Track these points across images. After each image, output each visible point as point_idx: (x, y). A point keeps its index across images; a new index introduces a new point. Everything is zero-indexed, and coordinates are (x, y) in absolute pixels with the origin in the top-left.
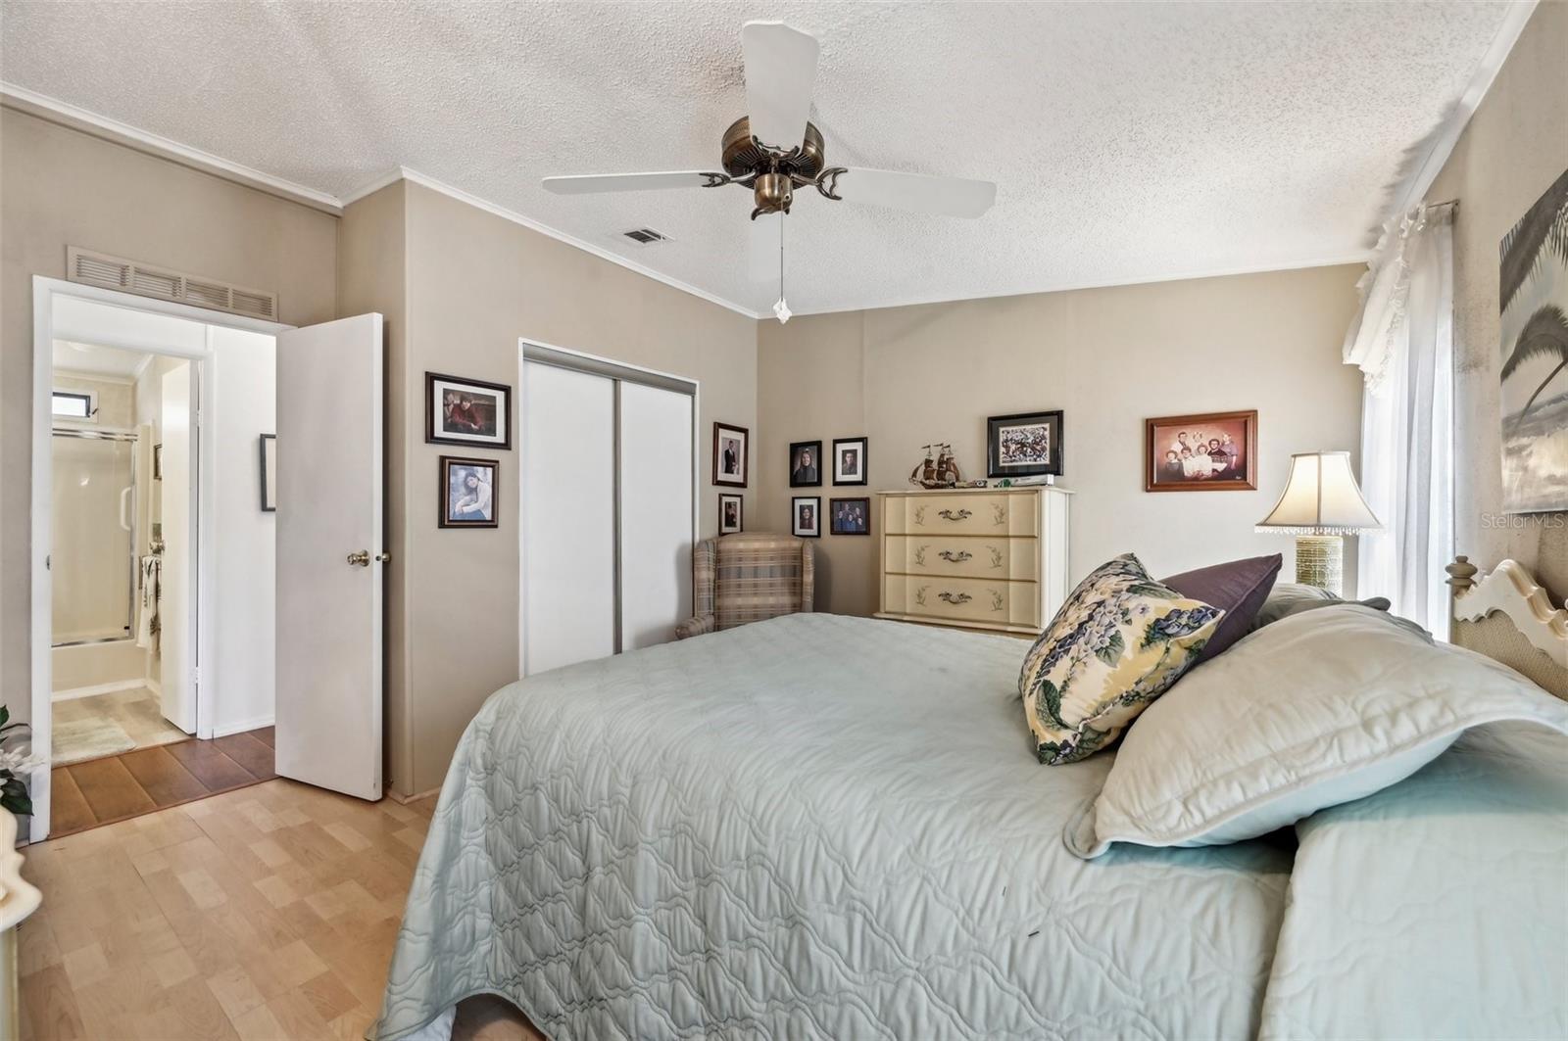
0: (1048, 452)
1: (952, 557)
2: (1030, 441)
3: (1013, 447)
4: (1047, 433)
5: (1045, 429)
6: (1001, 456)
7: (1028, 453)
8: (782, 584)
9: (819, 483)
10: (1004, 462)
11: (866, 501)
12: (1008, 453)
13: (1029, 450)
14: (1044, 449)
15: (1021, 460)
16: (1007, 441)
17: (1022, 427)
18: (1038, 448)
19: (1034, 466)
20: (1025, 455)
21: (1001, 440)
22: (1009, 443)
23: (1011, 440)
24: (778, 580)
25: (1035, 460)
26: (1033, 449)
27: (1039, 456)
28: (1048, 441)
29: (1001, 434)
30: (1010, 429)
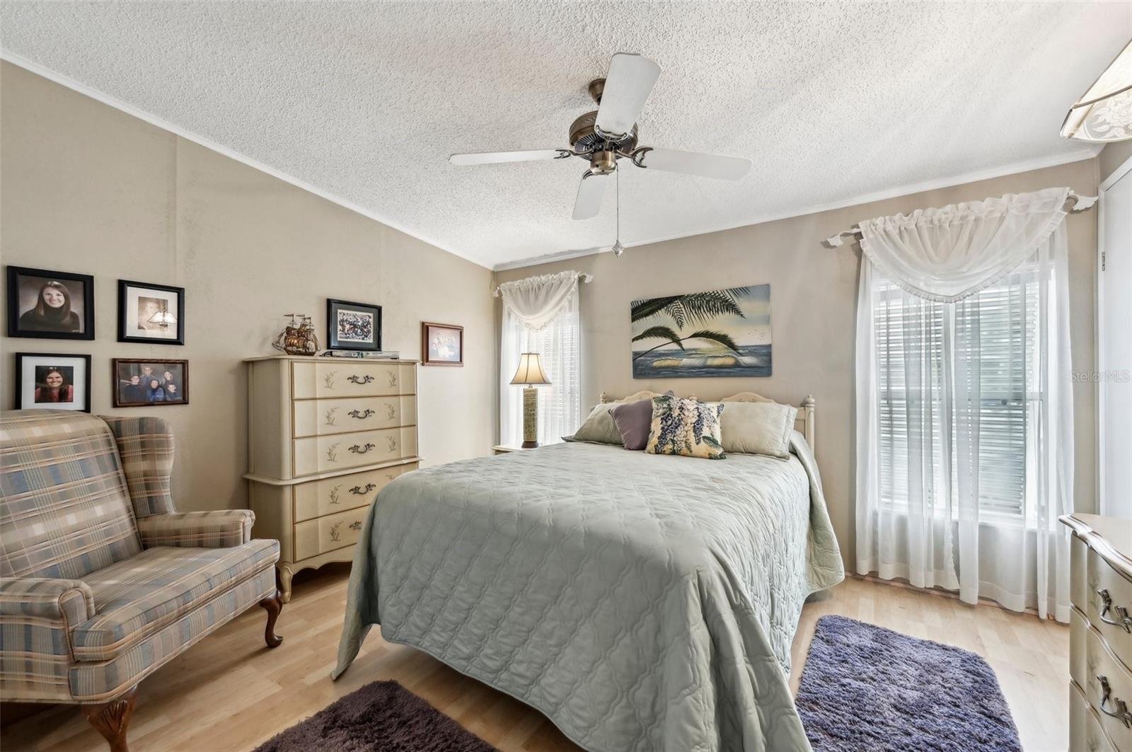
0: (372, 334)
1: (360, 415)
2: (360, 324)
3: (348, 327)
4: (371, 320)
5: (370, 317)
6: (339, 332)
7: (359, 333)
8: (107, 484)
9: (89, 334)
10: (340, 337)
11: (184, 364)
12: (344, 330)
13: (359, 331)
14: (369, 331)
15: (353, 338)
16: (343, 321)
17: (355, 313)
18: (366, 330)
19: (361, 343)
20: (356, 334)
21: (339, 319)
22: (345, 323)
23: (346, 320)
24: (100, 478)
25: (363, 339)
26: (362, 330)
27: (366, 336)
28: (372, 326)
29: (339, 314)
30: (346, 312)
